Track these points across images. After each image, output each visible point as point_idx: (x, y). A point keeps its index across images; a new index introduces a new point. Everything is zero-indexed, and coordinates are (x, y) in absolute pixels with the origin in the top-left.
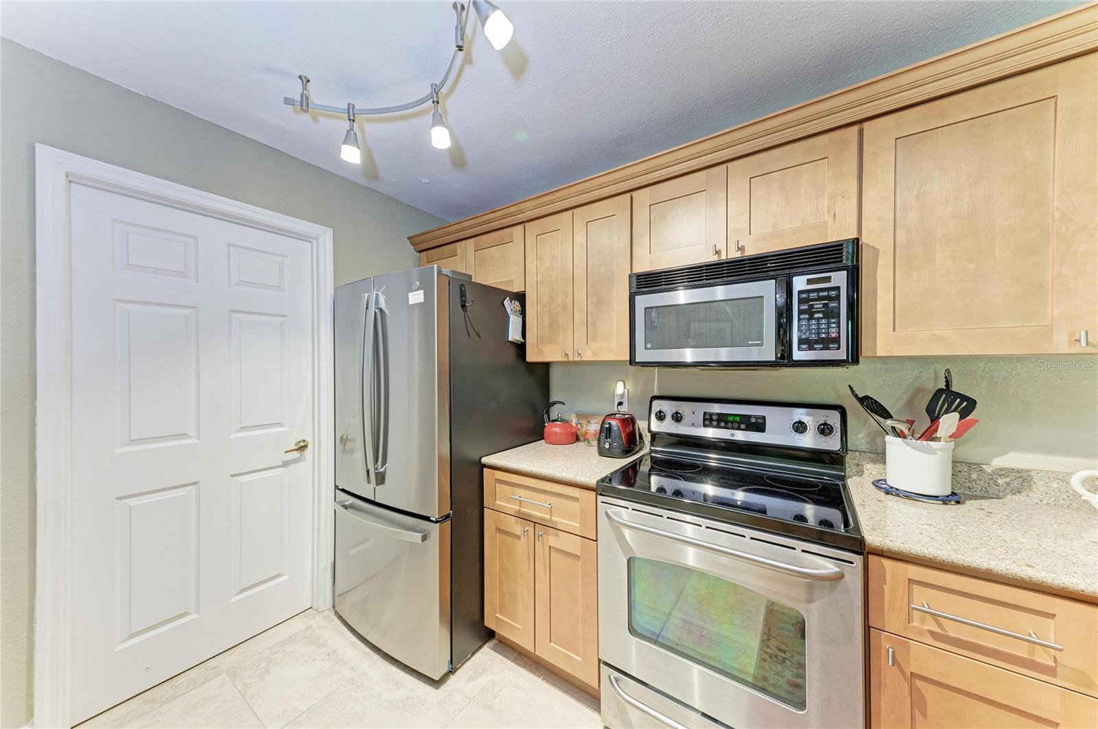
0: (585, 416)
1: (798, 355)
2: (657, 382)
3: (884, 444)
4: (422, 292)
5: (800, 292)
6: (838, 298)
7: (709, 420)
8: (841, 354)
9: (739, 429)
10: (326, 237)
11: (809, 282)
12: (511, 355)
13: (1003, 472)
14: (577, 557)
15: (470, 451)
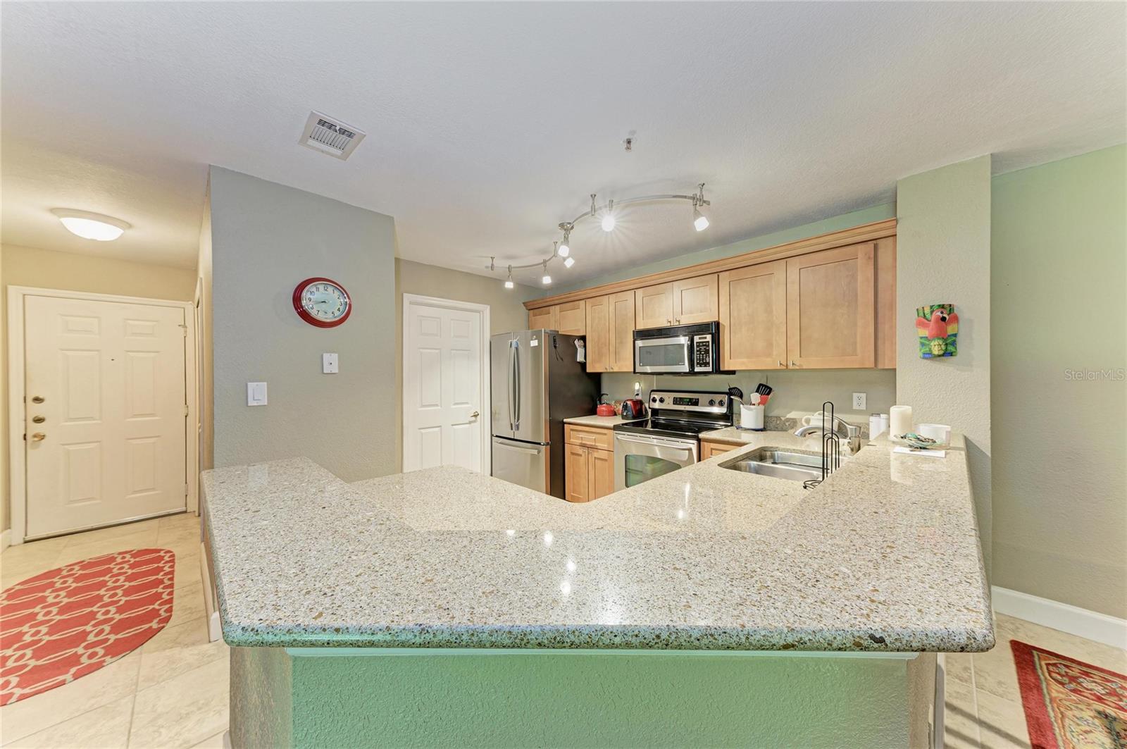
0: (617, 402)
1: (697, 369)
2: (655, 382)
3: (740, 409)
4: (537, 341)
5: (697, 343)
6: (708, 346)
7: (676, 401)
8: (709, 369)
9: (688, 405)
10: (487, 310)
11: (700, 338)
12: (579, 369)
13: (788, 420)
14: (606, 460)
15: (558, 417)
